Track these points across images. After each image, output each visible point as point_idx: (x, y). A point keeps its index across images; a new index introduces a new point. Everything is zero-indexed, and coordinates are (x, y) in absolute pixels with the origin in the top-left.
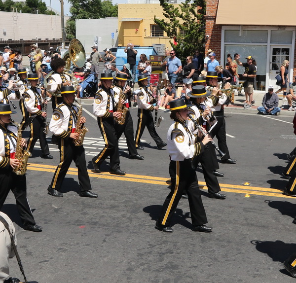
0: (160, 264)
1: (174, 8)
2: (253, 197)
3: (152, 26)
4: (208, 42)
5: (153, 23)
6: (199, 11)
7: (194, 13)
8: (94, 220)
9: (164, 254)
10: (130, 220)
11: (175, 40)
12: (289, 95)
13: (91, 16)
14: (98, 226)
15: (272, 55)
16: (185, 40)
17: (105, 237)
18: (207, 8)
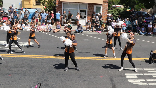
8: (15, 72)
14: (17, 74)
15: (80, 13)
16: (49, 7)
17: (20, 78)
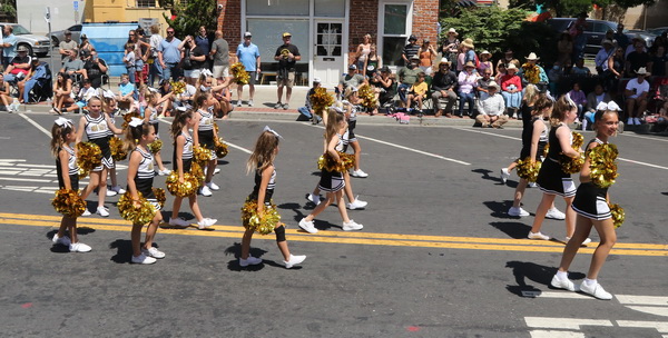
4: (222, 15)
8: (46, 294)
14: (52, 302)
15: (316, 34)
16: (186, 13)
17: (64, 318)
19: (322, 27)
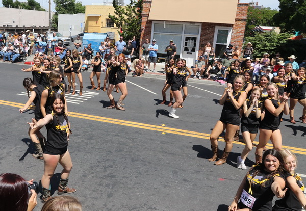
0: (104, 174)
1: (122, 8)
2: (167, 134)
3: (107, 20)
4: (143, 31)
5: (108, 18)
6: (138, 11)
7: (135, 12)
9: (107, 167)
10: (87, 144)
11: (122, 29)
12: (195, 69)
13: (68, 13)
15: (185, 41)
16: (127, 30)
18: (143, 9)
19: (187, 39)
